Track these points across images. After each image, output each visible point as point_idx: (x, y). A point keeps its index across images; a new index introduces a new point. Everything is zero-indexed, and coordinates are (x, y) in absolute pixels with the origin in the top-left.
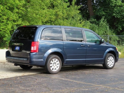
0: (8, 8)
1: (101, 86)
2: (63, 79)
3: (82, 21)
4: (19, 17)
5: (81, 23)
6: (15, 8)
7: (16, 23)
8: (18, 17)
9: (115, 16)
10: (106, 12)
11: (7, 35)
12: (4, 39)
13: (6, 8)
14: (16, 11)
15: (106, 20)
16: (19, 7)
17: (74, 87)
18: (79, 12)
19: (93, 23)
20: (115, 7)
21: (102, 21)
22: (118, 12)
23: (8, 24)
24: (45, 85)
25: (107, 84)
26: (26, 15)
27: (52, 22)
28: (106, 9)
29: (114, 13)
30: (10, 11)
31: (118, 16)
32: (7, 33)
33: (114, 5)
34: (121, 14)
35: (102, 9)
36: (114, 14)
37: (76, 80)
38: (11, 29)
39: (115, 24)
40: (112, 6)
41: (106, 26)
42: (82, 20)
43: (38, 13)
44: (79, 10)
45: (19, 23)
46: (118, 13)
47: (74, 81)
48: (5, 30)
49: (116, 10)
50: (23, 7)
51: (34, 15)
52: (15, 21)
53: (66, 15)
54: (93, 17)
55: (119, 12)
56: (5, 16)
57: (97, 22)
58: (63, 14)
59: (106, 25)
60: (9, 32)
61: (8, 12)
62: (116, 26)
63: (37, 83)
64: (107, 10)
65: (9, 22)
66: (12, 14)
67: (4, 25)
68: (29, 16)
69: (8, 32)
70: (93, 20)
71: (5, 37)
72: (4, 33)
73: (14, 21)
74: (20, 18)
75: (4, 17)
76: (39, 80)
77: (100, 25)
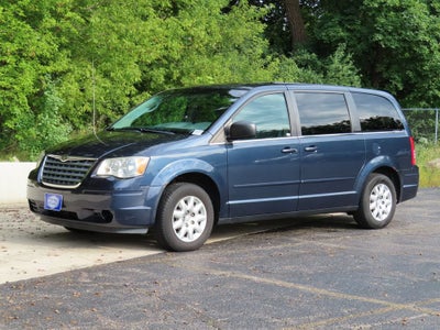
0: (21, 14)
1: (411, 306)
2: (255, 278)
3: (272, 60)
4: (61, 47)
5: (266, 66)
6: (47, 14)
7: (49, 69)
8: (56, 47)
9: (381, 43)
10: (348, 30)
11: (17, 111)
12: (9, 124)
13: (16, 15)
14: (48, 25)
15: (349, 56)
16: (59, 10)
17: (311, 318)
18: (261, 27)
19: (306, 67)
20: (379, 10)
21: (336, 60)
22: (390, 28)
23: (22, 71)
24: (196, 306)
25: (432, 301)
26: (84, 39)
27: (173, 65)
28: (350, 17)
29: (378, 32)
30: (28, 26)
31: (389, 41)
32: (18, 103)
33: (376, 5)
34: (400, 35)
35: (336, 19)
36: (379, 37)
37: (304, 284)
38: (32, 90)
39: (378, 70)
40: (370, 9)
41: (349, 75)
42: (269, 57)
43: (127, 31)
44: (263, 22)
45: (60, 69)
46: (390, 34)
47: (301, 287)
48: (11, 94)
49: (383, 20)
50: (72, 10)
51: (114, 39)
52: (46, 58)
53: (219, 37)
54: (305, 47)
55: (396, 30)
56: (12, 42)
57: (319, 63)
58: (207, 37)
59: (350, 72)
60: (26, 100)
61: (23, 26)
62: (385, 75)
63: (163, 299)
64: (351, 22)
65: (23, 64)
66: (37, 35)
67: (9, 74)
68: (96, 41)
69: (23, 99)
70: (307, 56)
71: (11, 115)
72: (7, 103)
73: (43, 60)
74: (65, 51)
75: (8, 44)
76: (164, 284)
77: (329, 74)
